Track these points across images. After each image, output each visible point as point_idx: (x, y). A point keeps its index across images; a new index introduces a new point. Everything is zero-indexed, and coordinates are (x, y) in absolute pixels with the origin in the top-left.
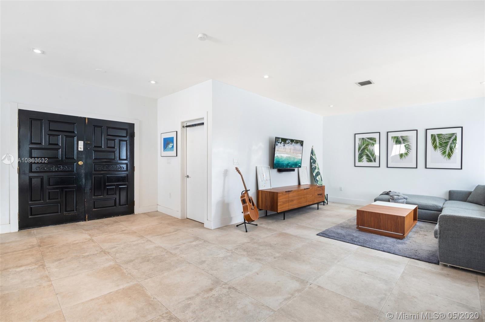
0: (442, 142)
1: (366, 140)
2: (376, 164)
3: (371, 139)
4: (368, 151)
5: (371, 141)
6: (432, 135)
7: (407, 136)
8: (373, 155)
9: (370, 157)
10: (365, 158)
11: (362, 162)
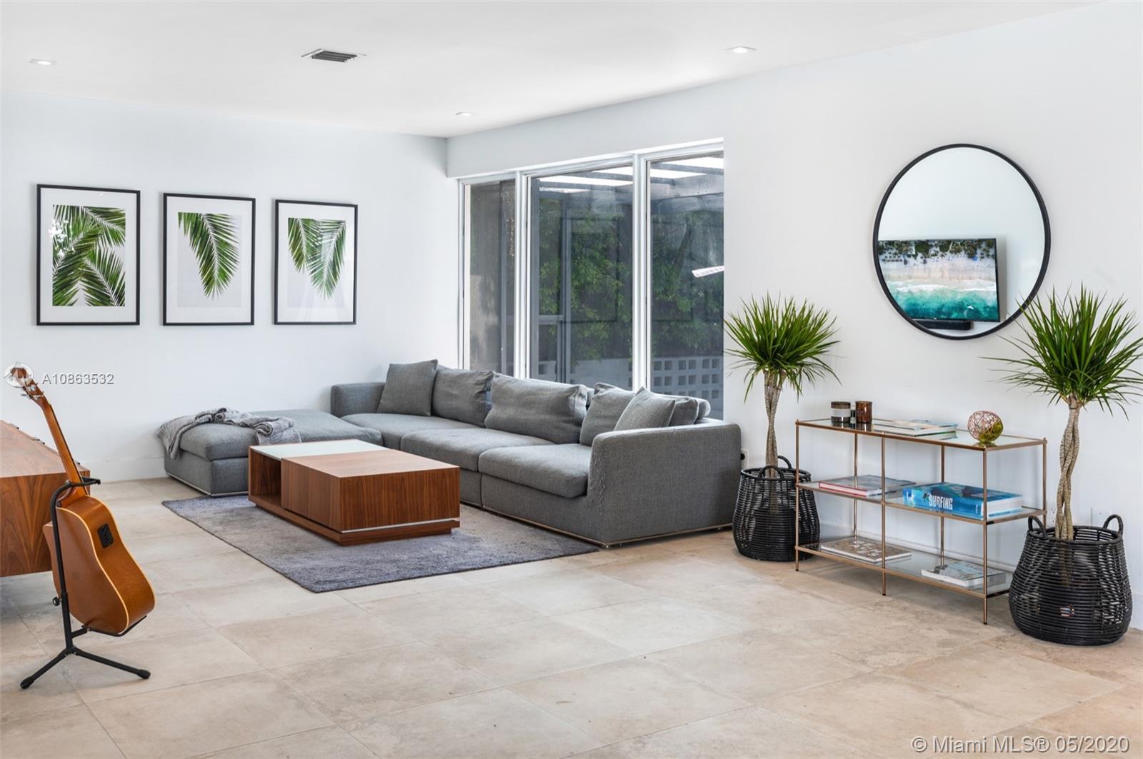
0: (314, 244)
1: (85, 216)
2: (127, 312)
3: (105, 213)
4: (93, 260)
5: (106, 223)
6: (291, 221)
7: (225, 218)
8: (113, 278)
9: (101, 284)
10: (80, 286)
11: (71, 305)
